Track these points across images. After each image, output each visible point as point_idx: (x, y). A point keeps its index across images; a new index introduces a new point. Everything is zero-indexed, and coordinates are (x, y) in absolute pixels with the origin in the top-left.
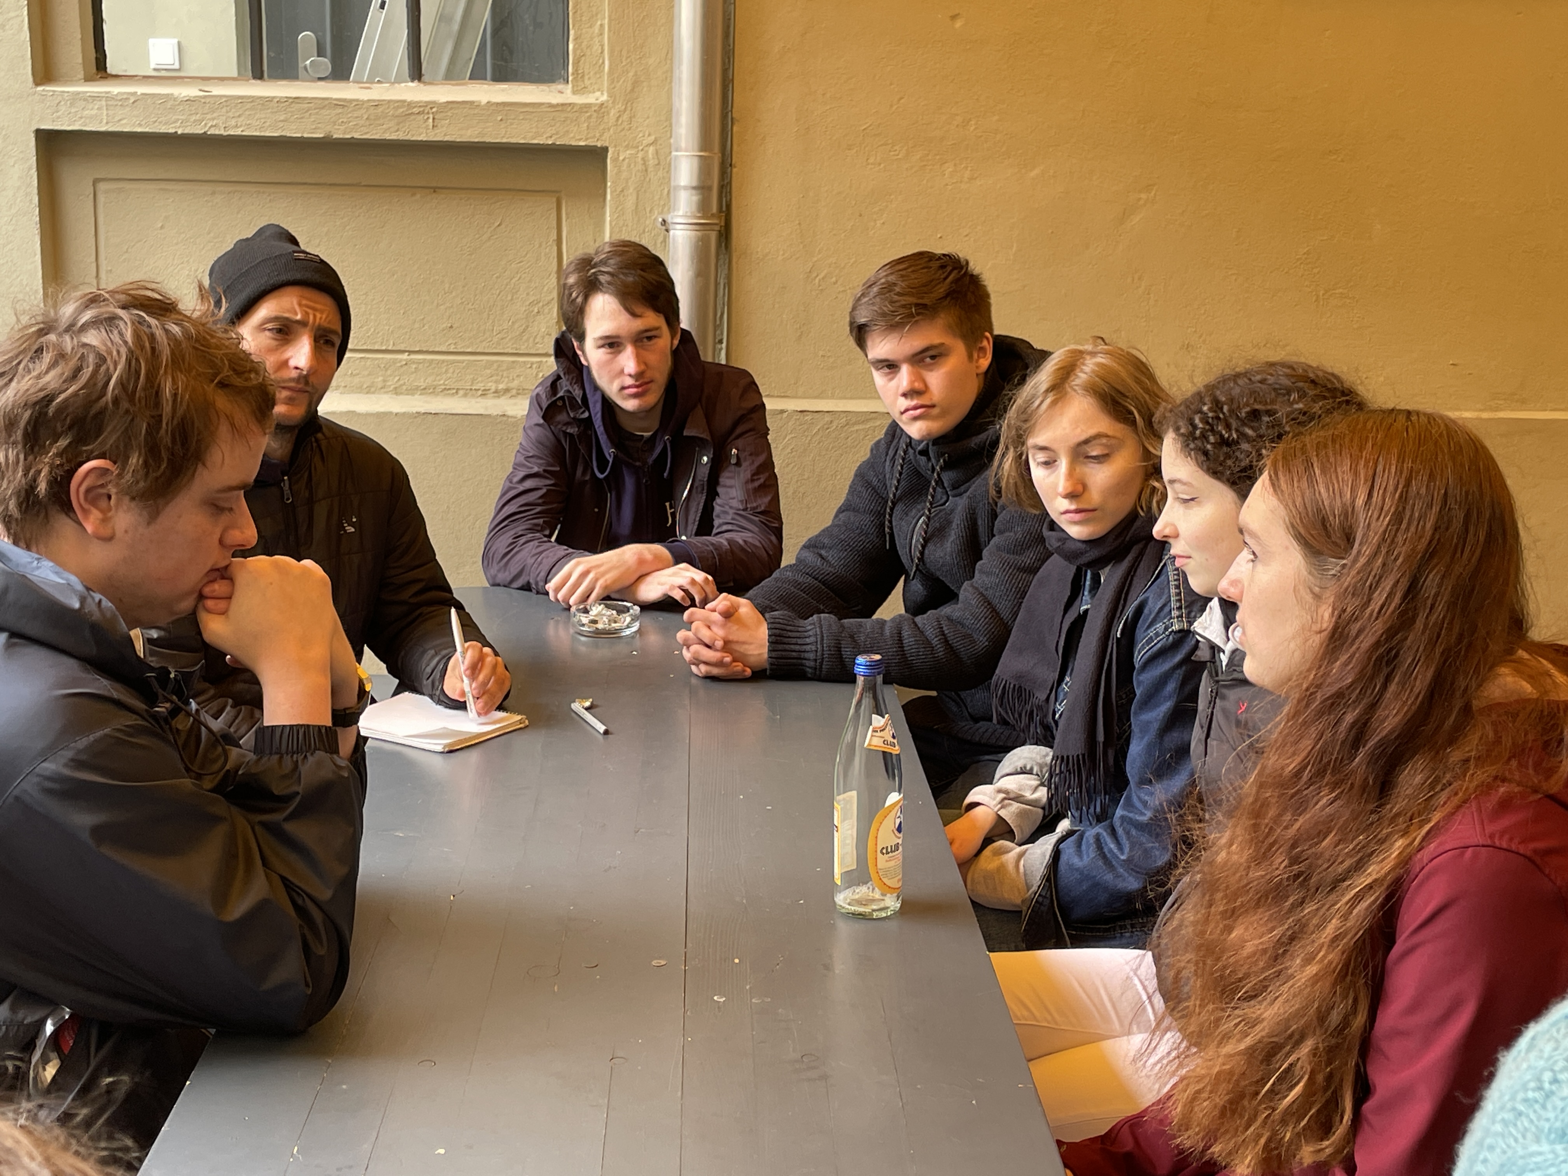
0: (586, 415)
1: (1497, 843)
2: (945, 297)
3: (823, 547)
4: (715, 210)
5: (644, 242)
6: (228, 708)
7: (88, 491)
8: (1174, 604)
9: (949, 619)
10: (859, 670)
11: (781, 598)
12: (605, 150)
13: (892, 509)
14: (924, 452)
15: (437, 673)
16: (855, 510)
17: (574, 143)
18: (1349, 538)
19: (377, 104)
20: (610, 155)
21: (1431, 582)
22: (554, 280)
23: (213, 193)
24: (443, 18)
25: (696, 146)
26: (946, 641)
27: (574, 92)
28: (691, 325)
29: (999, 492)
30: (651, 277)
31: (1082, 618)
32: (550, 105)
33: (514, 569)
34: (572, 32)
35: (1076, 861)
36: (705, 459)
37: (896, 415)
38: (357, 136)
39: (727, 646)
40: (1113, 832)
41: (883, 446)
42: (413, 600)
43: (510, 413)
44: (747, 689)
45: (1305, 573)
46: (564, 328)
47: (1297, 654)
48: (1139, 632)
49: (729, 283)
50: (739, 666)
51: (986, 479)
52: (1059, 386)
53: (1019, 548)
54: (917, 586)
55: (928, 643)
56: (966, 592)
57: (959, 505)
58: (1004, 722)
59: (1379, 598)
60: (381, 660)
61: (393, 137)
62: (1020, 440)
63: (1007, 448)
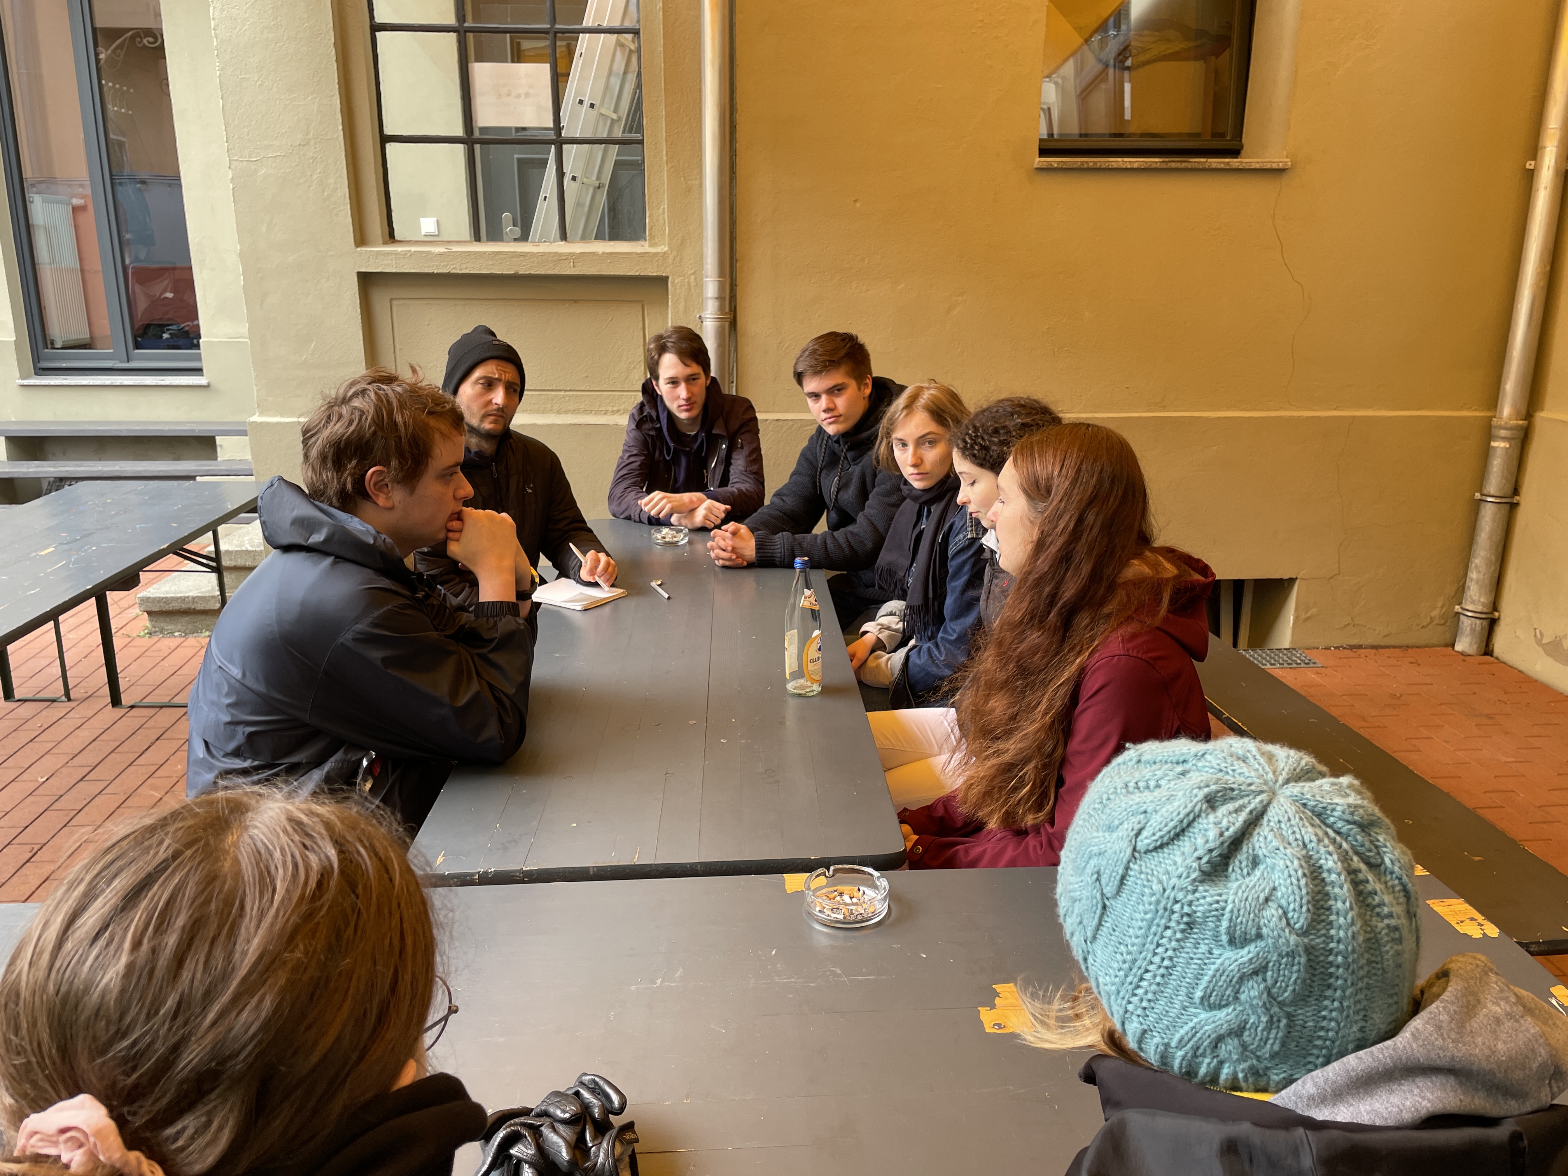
0: (658, 426)
1: (1131, 653)
2: (845, 356)
3: (784, 495)
4: (727, 310)
5: (690, 326)
6: (467, 589)
7: (375, 484)
8: (968, 524)
9: (851, 533)
10: (797, 565)
11: (762, 523)
12: (667, 278)
13: (820, 473)
14: (837, 442)
15: (576, 568)
16: (800, 474)
17: (650, 274)
18: (1049, 491)
19: (543, 254)
20: (670, 280)
21: (1090, 518)
22: (641, 350)
23: (456, 305)
24: (579, 204)
25: (717, 275)
26: (850, 545)
27: (650, 246)
28: (716, 373)
29: (878, 462)
30: (695, 345)
31: (921, 532)
32: (637, 254)
33: (623, 507)
34: (648, 213)
35: (918, 661)
36: (724, 446)
37: (820, 422)
38: (532, 272)
39: (734, 550)
40: (937, 646)
41: (815, 438)
42: (565, 528)
43: (620, 423)
44: (745, 573)
45: (1026, 509)
46: (649, 376)
47: (1021, 554)
48: (951, 539)
49: (736, 350)
50: (740, 561)
51: (871, 456)
52: (909, 406)
53: (888, 494)
54: (833, 514)
55: (840, 547)
56: (860, 518)
57: (856, 470)
58: (881, 588)
59: (1062, 525)
60: (549, 560)
61: (552, 272)
62: (888, 434)
63: (882, 438)
